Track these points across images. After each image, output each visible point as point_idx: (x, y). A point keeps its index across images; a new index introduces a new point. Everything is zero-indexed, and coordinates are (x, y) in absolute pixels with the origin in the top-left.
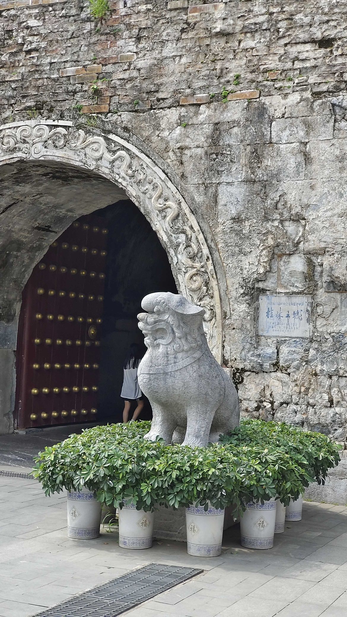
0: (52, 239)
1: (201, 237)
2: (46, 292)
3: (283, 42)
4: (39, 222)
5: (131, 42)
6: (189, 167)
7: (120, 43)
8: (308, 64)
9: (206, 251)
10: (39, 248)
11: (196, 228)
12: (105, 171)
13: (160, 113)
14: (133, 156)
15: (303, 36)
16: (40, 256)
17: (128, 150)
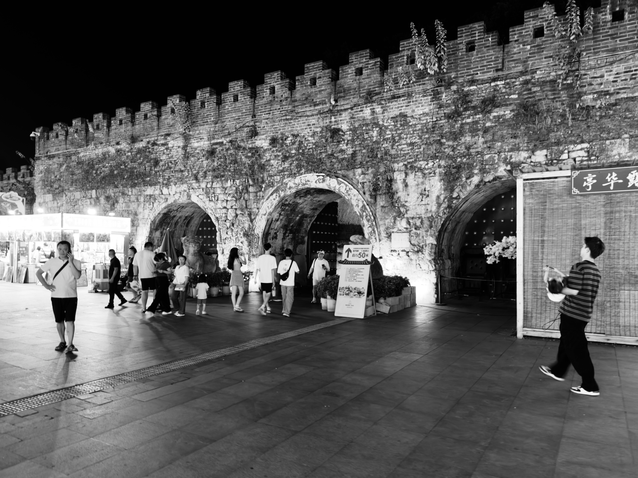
0: (318, 212)
1: (371, 213)
2: (316, 232)
3: (397, 144)
4: (313, 207)
5: (345, 145)
6: (366, 189)
7: (341, 145)
8: (406, 152)
9: (372, 218)
10: (313, 216)
11: (369, 210)
12: (337, 191)
13: (356, 170)
14: (346, 185)
15: (404, 142)
16: (314, 219)
17: (345, 184)
